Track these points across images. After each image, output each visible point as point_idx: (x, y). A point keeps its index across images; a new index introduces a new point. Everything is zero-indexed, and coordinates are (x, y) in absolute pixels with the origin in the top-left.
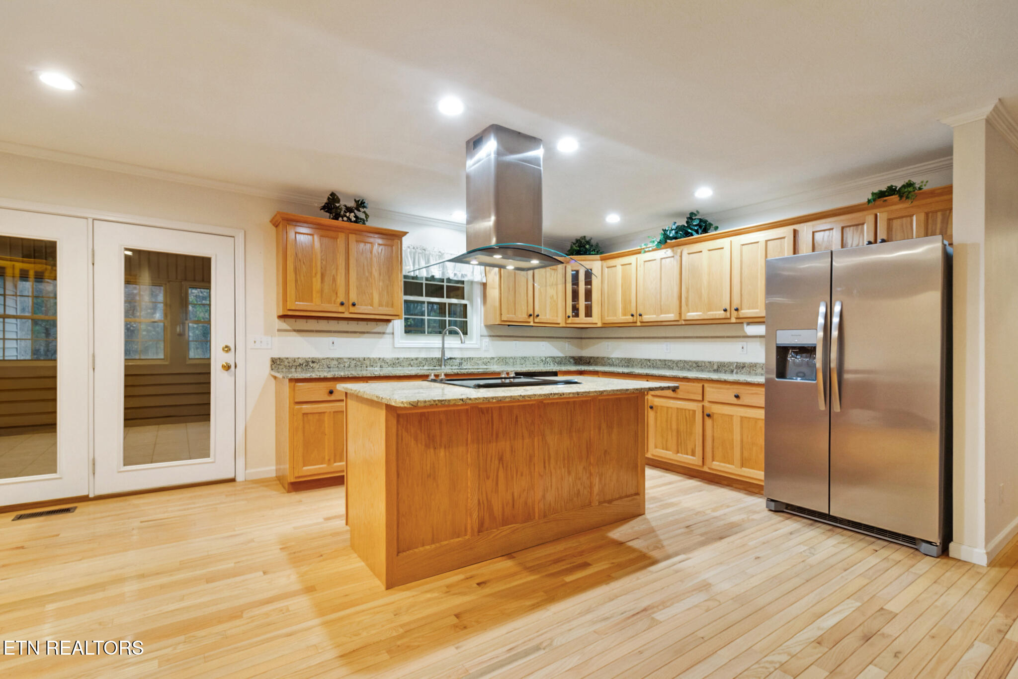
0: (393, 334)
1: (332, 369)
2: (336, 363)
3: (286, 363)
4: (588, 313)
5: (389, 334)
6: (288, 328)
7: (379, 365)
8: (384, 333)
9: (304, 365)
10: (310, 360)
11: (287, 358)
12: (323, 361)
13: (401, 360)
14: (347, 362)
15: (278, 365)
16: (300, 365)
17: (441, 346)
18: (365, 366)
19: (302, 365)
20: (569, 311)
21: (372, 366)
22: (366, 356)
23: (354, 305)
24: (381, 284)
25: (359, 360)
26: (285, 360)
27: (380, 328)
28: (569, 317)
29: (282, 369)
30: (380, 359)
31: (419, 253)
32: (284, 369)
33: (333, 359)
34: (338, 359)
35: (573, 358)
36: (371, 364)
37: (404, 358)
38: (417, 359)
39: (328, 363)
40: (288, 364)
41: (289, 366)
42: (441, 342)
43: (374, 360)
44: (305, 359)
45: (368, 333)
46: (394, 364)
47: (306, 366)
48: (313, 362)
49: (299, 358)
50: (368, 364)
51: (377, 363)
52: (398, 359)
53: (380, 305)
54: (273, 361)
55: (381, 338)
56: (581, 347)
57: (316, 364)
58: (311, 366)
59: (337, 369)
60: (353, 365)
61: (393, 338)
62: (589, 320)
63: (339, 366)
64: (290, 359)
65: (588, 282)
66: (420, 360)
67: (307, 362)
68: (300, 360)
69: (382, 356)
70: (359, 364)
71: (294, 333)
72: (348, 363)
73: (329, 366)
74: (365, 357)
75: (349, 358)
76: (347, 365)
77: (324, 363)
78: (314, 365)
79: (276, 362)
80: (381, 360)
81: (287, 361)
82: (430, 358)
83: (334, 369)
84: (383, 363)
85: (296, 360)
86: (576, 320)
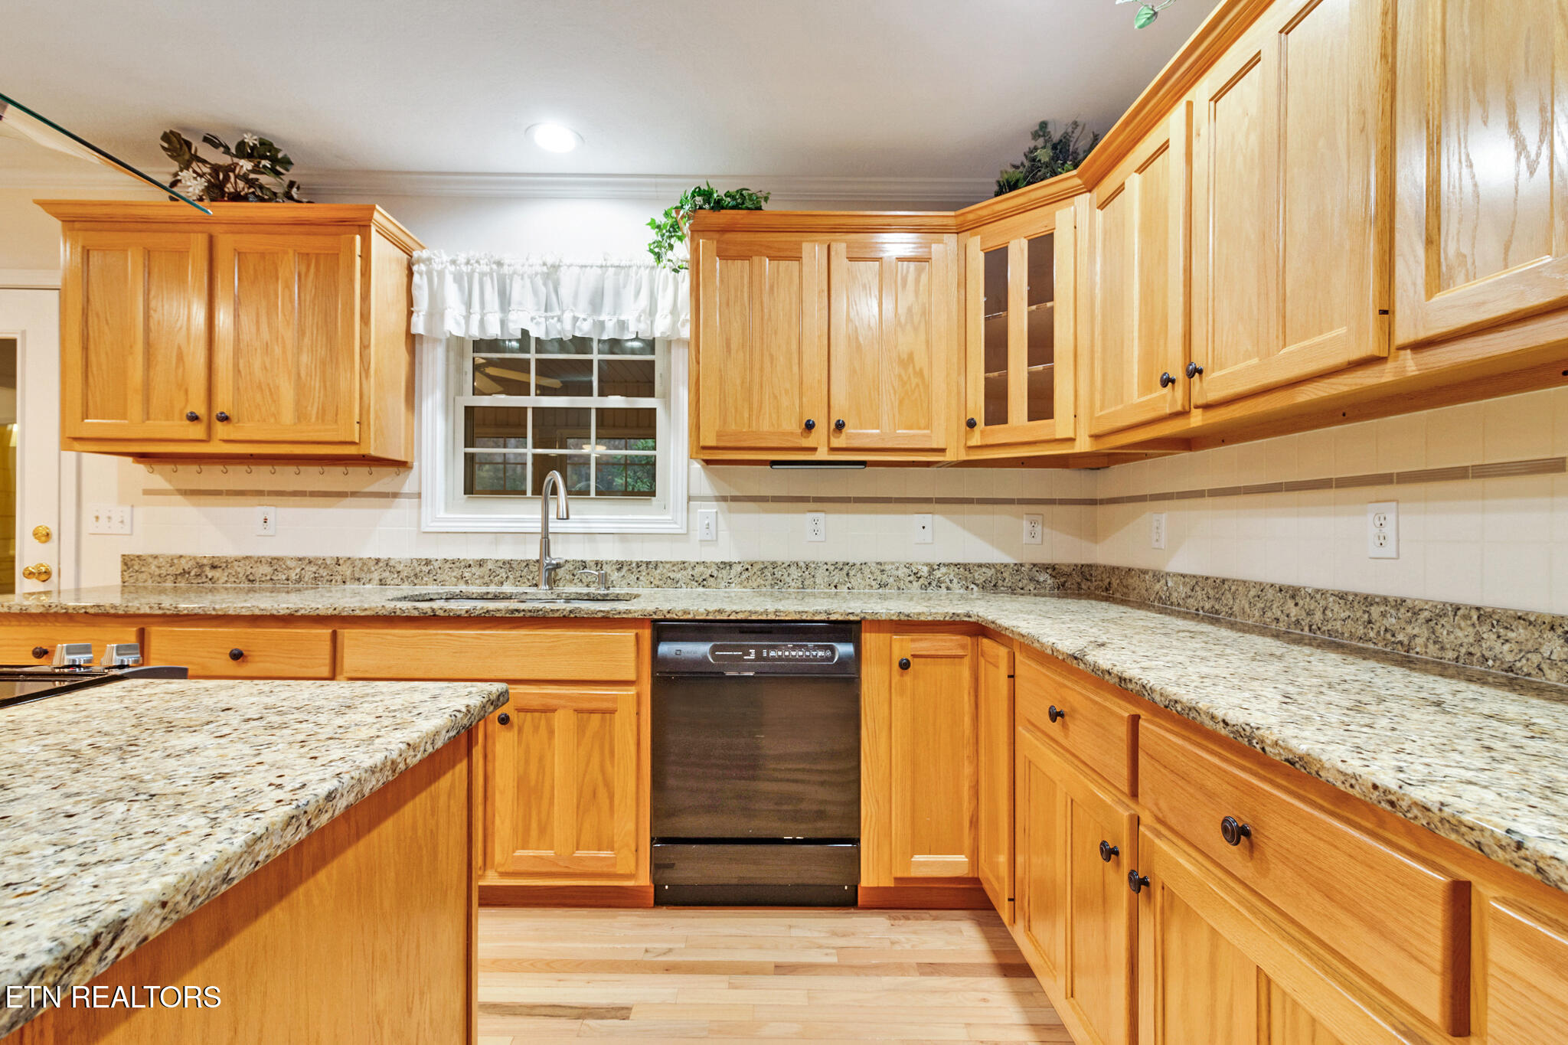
0: (419, 495)
1: (257, 585)
2: (267, 569)
3: (153, 567)
4: (1041, 404)
5: (409, 496)
6: (166, 486)
7: (376, 576)
8: (395, 495)
9: (193, 573)
10: (205, 562)
11: (156, 557)
12: (236, 563)
13: (436, 565)
14: (295, 568)
15: (137, 571)
16: (185, 572)
17: (538, 527)
18: (339, 578)
19: (189, 573)
20: (977, 407)
21: (359, 580)
22: (342, 554)
23: (224, 418)
24: (305, 358)
25: (323, 563)
26: (150, 560)
27: (384, 481)
28: (971, 424)
29: (145, 581)
30: (378, 561)
31: (483, 275)
32: (150, 581)
33: (259, 560)
34: (273, 561)
35: (1052, 569)
36: (357, 576)
37: (446, 561)
38: (481, 563)
39: (249, 571)
40: (157, 572)
41: (160, 575)
42: (539, 516)
43: (364, 564)
44: (195, 558)
45: (354, 494)
46: (416, 575)
47: (198, 576)
48: (214, 567)
49: (181, 556)
50: (348, 573)
51: (370, 571)
52: (428, 562)
53: (301, 416)
54: (126, 564)
55: (389, 507)
56: (1093, 535)
57: (220, 570)
58: (210, 577)
59: (269, 585)
60: (308, 575)
61: (420, 506)
62: (1041, 429)
63: (274, 577)
64: (161, 560)
65: (1041, 288)
66: (490, 566)
67: (201, 566)
68: (183, 561)
69: (383, 556)
70: (324, 574)
71: (179, 498)
72: (298, 570)
73: (251, 577)
74: (339, 555)
75: (300, 560)
76: (293, 577)
77: (239, 569)
78: (216, 574)
79: (133, 565)
80: (381, 564)
81: (155, 562)
82: (520, 562)
83: (263, 585)
84: (387, 574)
85: (175, 561)
86: (999, 434)
